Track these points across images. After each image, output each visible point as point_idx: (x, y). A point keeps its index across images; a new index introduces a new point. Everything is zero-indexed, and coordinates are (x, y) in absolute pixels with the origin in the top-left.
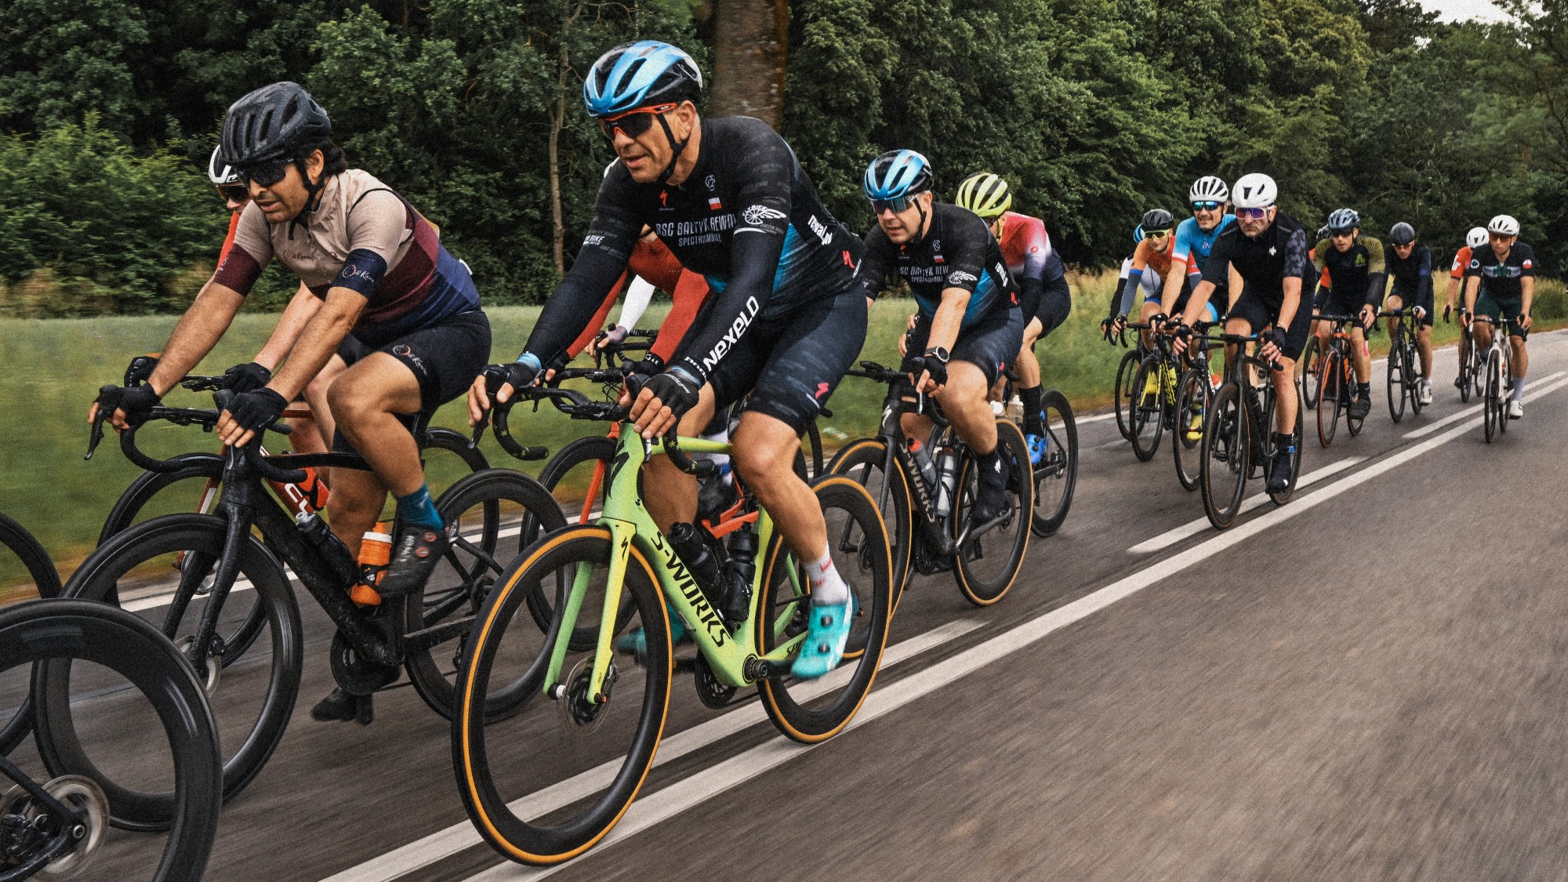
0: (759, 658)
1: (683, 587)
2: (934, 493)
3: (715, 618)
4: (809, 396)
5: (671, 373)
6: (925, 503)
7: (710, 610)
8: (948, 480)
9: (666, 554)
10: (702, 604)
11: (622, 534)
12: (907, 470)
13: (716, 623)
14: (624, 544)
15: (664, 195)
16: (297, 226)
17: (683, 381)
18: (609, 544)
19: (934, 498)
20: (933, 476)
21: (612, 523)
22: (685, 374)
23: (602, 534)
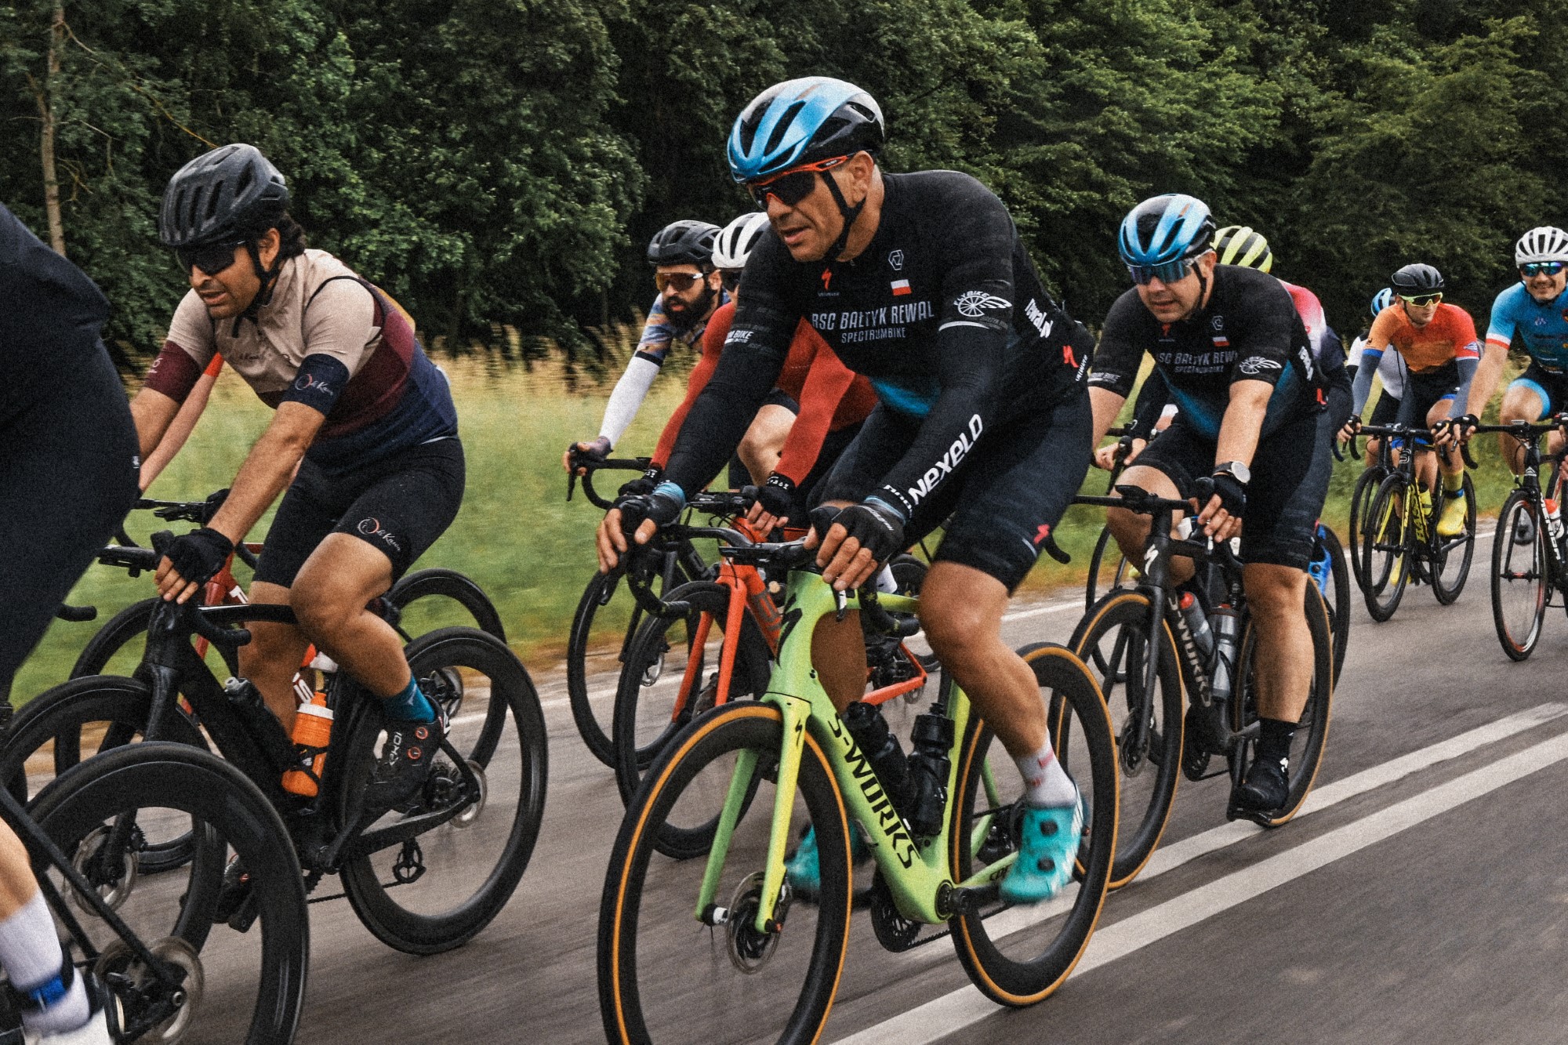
0: (955, 886)
1: (864, 786)
2: (1210, 666)
3: (901, 830)
4: (1027, 543)
5: (870, 505)
6: (1200, 679)
7: (895, 819)
8: (1227, 649)
9: (844, 743)
10: (887, 809)
11: (795, 715)
12: (1177, 634)
13: (903, 836)
14: (799, 728)
15: (827, 276)
16: (246, 321)
17: (883, 515)
18: (779, 725)
19: (1210, 673)
20: (1210, 641)
21: (783, 701)
22: (886, 507)
23: (770, 713)
